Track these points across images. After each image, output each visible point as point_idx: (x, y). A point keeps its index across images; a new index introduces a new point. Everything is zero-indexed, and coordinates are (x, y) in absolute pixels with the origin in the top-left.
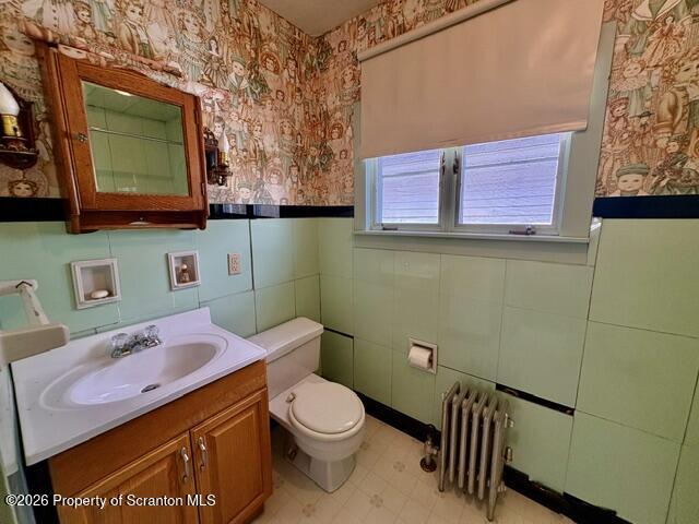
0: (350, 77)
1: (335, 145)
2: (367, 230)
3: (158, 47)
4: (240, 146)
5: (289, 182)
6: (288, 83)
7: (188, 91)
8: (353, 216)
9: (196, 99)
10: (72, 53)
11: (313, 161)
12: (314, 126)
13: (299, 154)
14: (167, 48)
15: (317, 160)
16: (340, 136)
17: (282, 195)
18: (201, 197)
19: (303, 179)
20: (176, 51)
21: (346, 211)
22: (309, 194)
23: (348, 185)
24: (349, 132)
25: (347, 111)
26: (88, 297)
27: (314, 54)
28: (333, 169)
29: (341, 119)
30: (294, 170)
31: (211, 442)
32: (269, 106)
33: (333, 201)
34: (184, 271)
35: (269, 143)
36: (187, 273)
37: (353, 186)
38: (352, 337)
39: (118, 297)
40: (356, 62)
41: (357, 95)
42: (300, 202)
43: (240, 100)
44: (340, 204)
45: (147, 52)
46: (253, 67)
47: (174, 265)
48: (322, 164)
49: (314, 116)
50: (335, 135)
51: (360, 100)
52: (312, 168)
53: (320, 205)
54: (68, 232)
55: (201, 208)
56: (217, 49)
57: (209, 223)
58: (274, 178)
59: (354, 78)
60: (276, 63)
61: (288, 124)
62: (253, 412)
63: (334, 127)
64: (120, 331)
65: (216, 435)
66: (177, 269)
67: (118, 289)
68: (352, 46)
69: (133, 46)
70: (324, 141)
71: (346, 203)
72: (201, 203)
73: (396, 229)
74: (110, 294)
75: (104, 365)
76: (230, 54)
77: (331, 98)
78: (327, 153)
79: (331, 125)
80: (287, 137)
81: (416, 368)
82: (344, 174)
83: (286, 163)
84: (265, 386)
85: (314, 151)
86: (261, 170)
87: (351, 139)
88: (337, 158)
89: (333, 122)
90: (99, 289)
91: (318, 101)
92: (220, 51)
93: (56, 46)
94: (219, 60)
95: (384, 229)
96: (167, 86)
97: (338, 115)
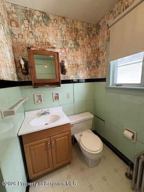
0: (106, 34)
1: (101, 58)
2: (110, 86)
3: (51, 42)
4: (71, 63)
5: (85, 72)
6: (86, 42)
7: (56, 51)
8: (106, 81)
9: (58, 53)
10: (33, 49)
11: (94, 65)
12: (94, 53)
13: (89, 63)
14: (53, 42)
15: (95, 64)
16: (102, 55)
17: (83, 76)
18: (59, 79)
19: (90, 71)
20: (55, 42)
21: (103, 80)
22: (92, 75)
23: (104, 71)
24: (105, 53)
25: (105, 46)
26: (37, 102)
27: (95, 30)
28: (100, 66)
29: (103, 49)
30: (87, 68)
31: (55, 141)
32: (79, 51)
33: (100, 76)
34: (56, 97)
35: (79, 61)
36: (57, 98)
37: (106, 71)
38: (104, 121)
39: (42, 102)
40: (109, 27)
41: (108, 40)
42: (89, 78)
43: (71, 51)
44: (102, 78)
45: (49, 44)
46: (75, 40)
47: (54, 95)
48: (96, 65)
49: (95, 50)
50: (101, 55)
51: (109, 41)
52: (93, 67)
53: (96, 78)
54: (33, 88)
55: (59, 81)
56: (65, 38)
57: (61, 85)
58: (81, 71)
59: (107, 34)
60: (82, 37)
61: (85, 55)
62: (67, 137)
63: (101, 53)
64: (42, 110)
65: (56, 140)
66: (55, 96)
67: (42, 100)
68: (107, 23)
69: (46, 44)
70: (98, 57)
71: (104, 77)
72: (59, 80)
73: (121, 86)
74: (41, 102)
75: (39, 117)
76: (69, 38)
77: (100, 43)
78: (98, 62)
79: (100, 52)
80: (85, 59)
81: (126, 138)
82: (103, 67)
83: (85, 67)
84: (70, 131)
85: (94, 61)
86: (77, 70)
87: (106, 55)
88: (101, 63)
89: (100, 51)
90: (39, 100)
91: (96, 45)
92: (66, 39)
93: (30, 48)
94: (66, 41)
95: (117, 86)
96: (51, 51)
97: (102, 48)
